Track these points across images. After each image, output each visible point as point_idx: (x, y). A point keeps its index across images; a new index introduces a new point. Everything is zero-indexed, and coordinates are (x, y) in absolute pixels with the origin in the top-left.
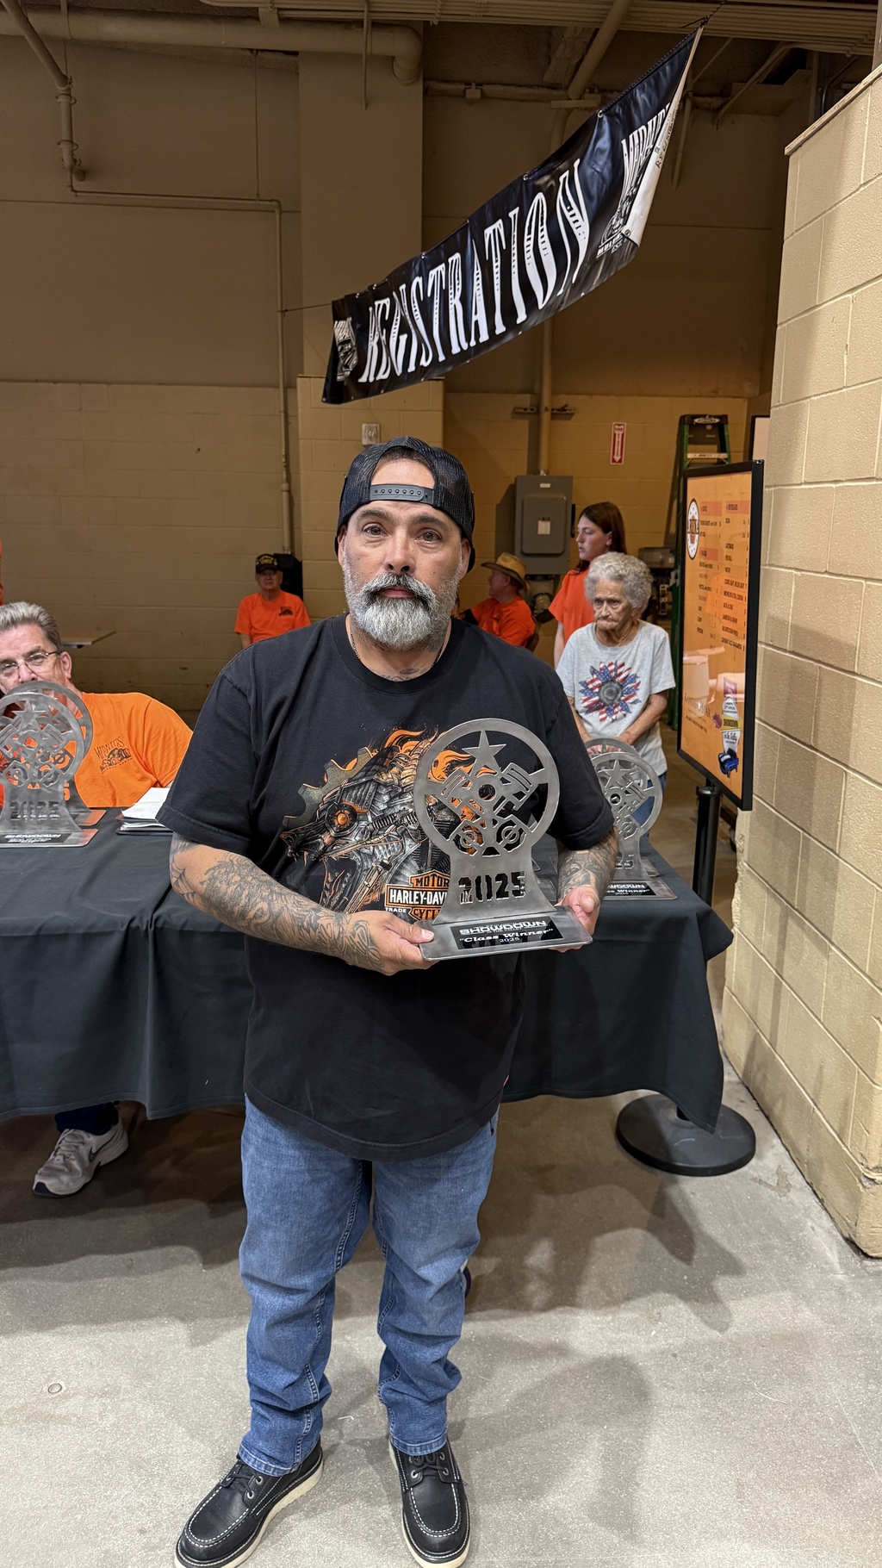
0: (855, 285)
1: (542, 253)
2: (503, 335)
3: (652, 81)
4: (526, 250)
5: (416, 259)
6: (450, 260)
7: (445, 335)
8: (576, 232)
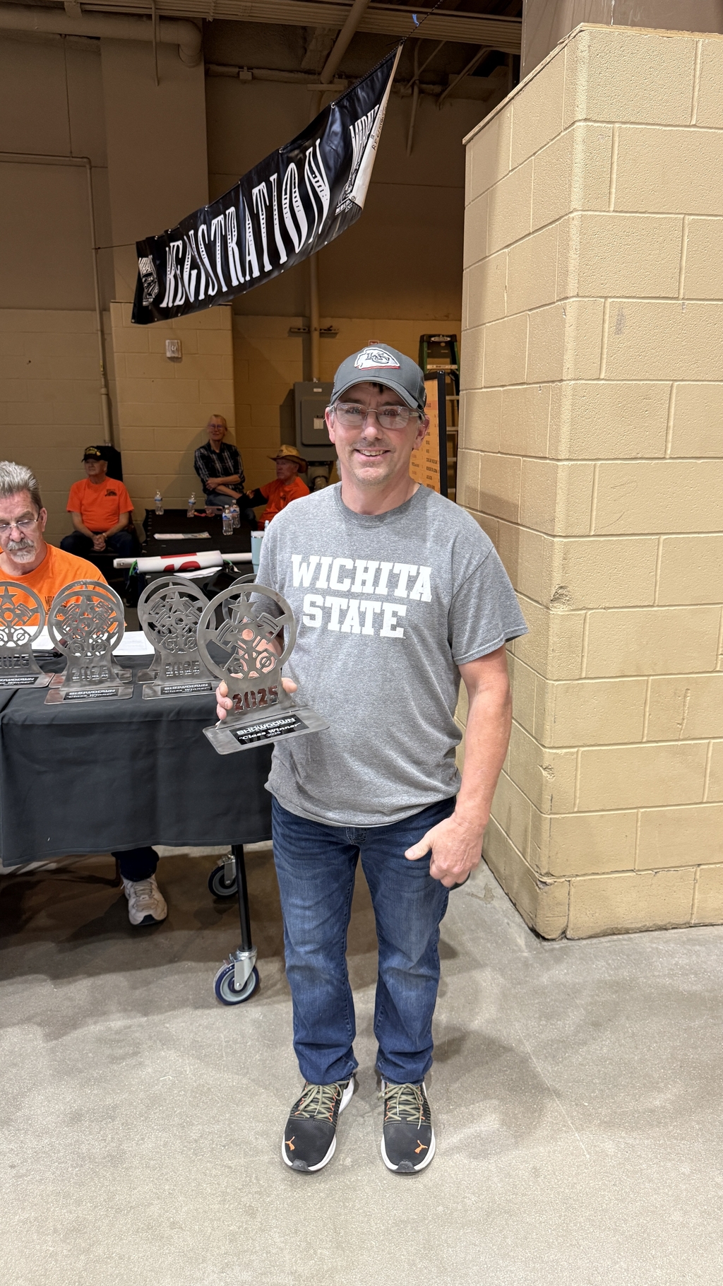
0: (509, 243)
1: (296, 209)
2: (270, 272)
3: (369, 83)
4: (284, 206)
5: (201, 210)
6: (227, 212)
7: (226, 272)
8: (320, 194)
